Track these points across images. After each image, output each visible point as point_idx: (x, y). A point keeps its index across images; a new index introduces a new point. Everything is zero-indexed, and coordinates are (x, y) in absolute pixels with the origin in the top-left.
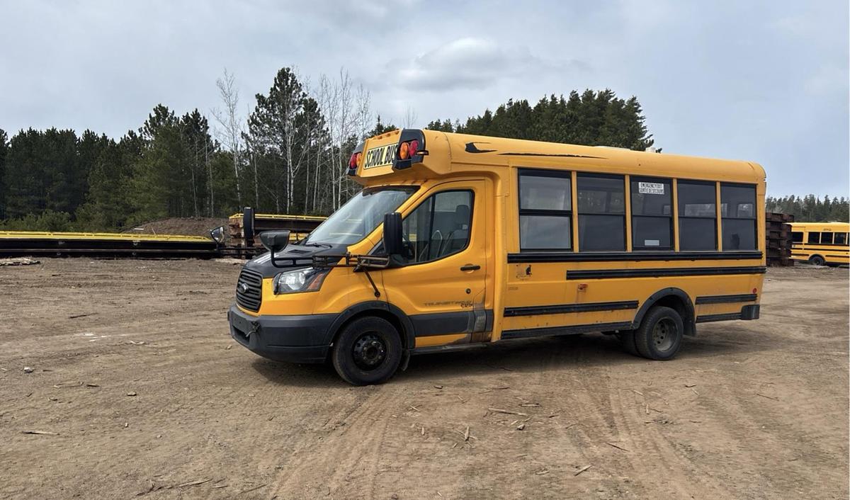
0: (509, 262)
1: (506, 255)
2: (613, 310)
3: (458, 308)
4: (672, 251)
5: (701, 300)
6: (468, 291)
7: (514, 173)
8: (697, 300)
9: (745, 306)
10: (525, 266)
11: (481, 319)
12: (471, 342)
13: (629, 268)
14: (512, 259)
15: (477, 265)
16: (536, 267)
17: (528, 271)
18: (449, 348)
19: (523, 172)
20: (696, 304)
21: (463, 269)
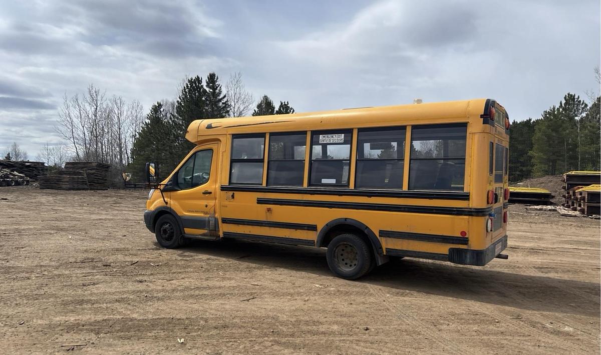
0: (222, 190)
1: (220, 186)
2: (296, 229)
3: (202, 215)
4: (347, 188)
5: (383, 233)
6: (207, 206)
7: (230, 137)
8: (380, 233)
9: (451, 248)
10: (231, 193)
11: (212, 222)
12: (211, 236)
13: (304, 199)
14: (223, 189)
15: (210, 191)
16: (237, 194)
17: (233, 196)
18: (200, 237)
19: (235, 136)
20: (380, 236)
21: (204, 193)
